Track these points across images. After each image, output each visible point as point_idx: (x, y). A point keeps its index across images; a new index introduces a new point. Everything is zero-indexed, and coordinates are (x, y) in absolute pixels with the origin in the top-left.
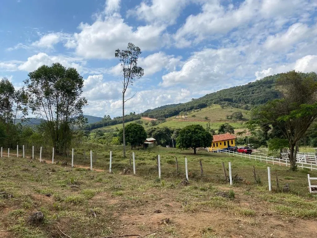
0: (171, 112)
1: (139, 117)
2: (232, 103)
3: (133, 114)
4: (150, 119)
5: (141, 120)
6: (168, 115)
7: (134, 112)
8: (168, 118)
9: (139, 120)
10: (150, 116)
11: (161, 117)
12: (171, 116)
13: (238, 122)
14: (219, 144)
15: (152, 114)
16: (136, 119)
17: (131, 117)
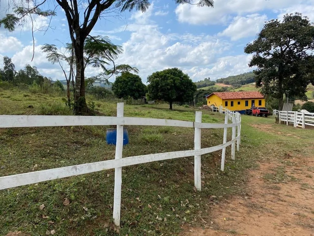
0: (249, 78)
1: (213, 83)
3: (208, 80)
4: (225, 85)
5: (214, 86)
6: (245, 81)
7: (209, 78)
8: (246, 85)
9: (212, 86)
10: (225, 82)
11: (238, 83)
12: (249, 83)
14: (235, 103)
15: (227, 81)
16: (209, 85)
17: (204, 83)
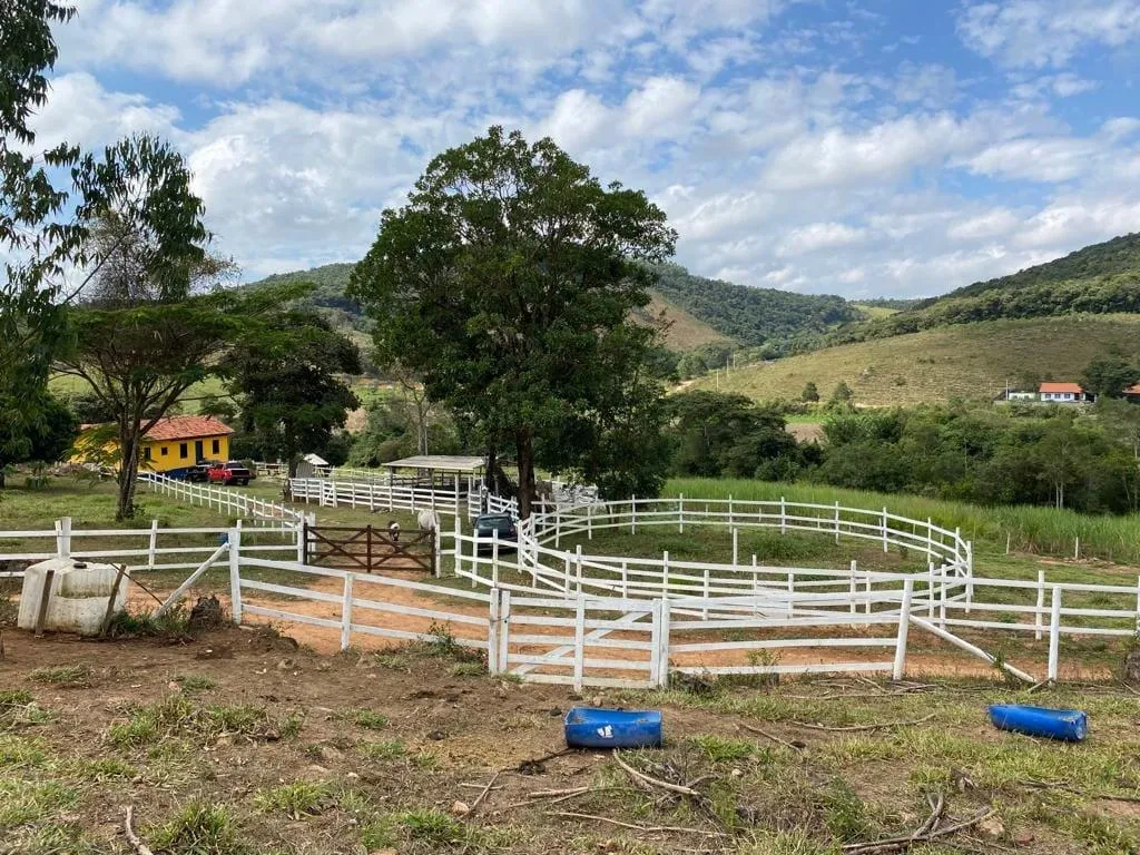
2: (355, 316)
13: (361, 382)
14: (156, 452)
